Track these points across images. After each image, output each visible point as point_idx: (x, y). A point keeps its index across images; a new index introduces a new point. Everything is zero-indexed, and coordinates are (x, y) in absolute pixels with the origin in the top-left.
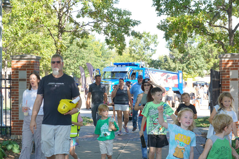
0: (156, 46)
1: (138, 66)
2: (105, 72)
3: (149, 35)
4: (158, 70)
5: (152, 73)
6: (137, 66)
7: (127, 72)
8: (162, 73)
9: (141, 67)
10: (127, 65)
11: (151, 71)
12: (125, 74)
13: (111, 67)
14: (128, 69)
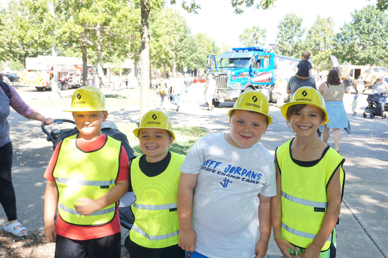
0: (264, 40)
1: (264, 51)
2: (222, 59)
3: (259, 29)
4: (286, 57)
5: (280, 60)
6: (262, 51)
7: (250, 58)
8: (290, 61)
9: (267, 52)
10: (250, 49)
11: (279, 59)
12: (247, 61)
13: (229, 52)
14: (251, 54)
